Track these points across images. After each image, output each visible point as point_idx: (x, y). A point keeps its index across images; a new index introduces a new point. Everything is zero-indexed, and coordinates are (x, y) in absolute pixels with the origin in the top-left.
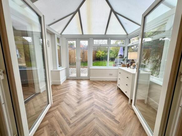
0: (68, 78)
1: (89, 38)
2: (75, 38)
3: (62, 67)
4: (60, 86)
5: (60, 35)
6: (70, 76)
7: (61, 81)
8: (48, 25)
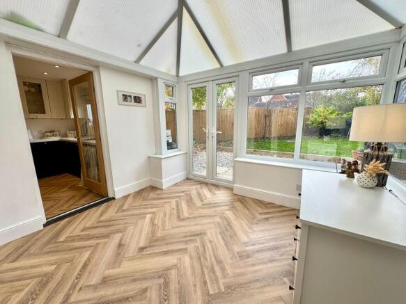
0: (191, 177)
1: (237, 74)
2: (205, 80)
3: (180, 150)
4: (159, 192)
5: (175, 80)
6: (195, 173)
7: (163, 180)
8: (135, 62)
